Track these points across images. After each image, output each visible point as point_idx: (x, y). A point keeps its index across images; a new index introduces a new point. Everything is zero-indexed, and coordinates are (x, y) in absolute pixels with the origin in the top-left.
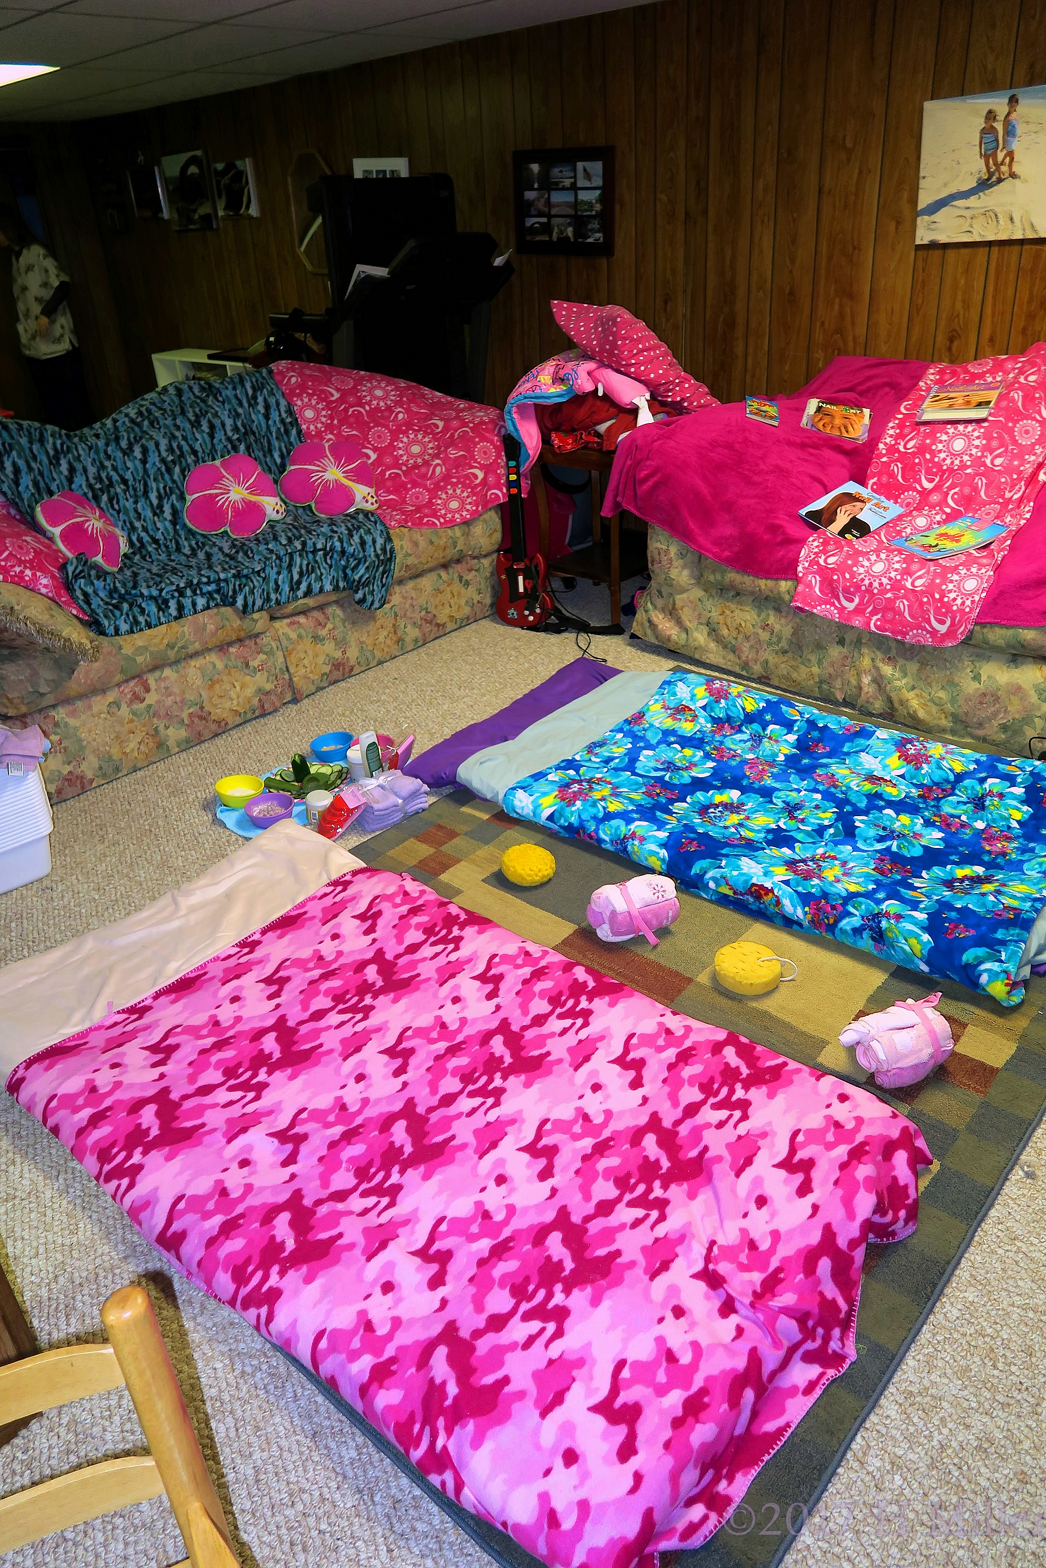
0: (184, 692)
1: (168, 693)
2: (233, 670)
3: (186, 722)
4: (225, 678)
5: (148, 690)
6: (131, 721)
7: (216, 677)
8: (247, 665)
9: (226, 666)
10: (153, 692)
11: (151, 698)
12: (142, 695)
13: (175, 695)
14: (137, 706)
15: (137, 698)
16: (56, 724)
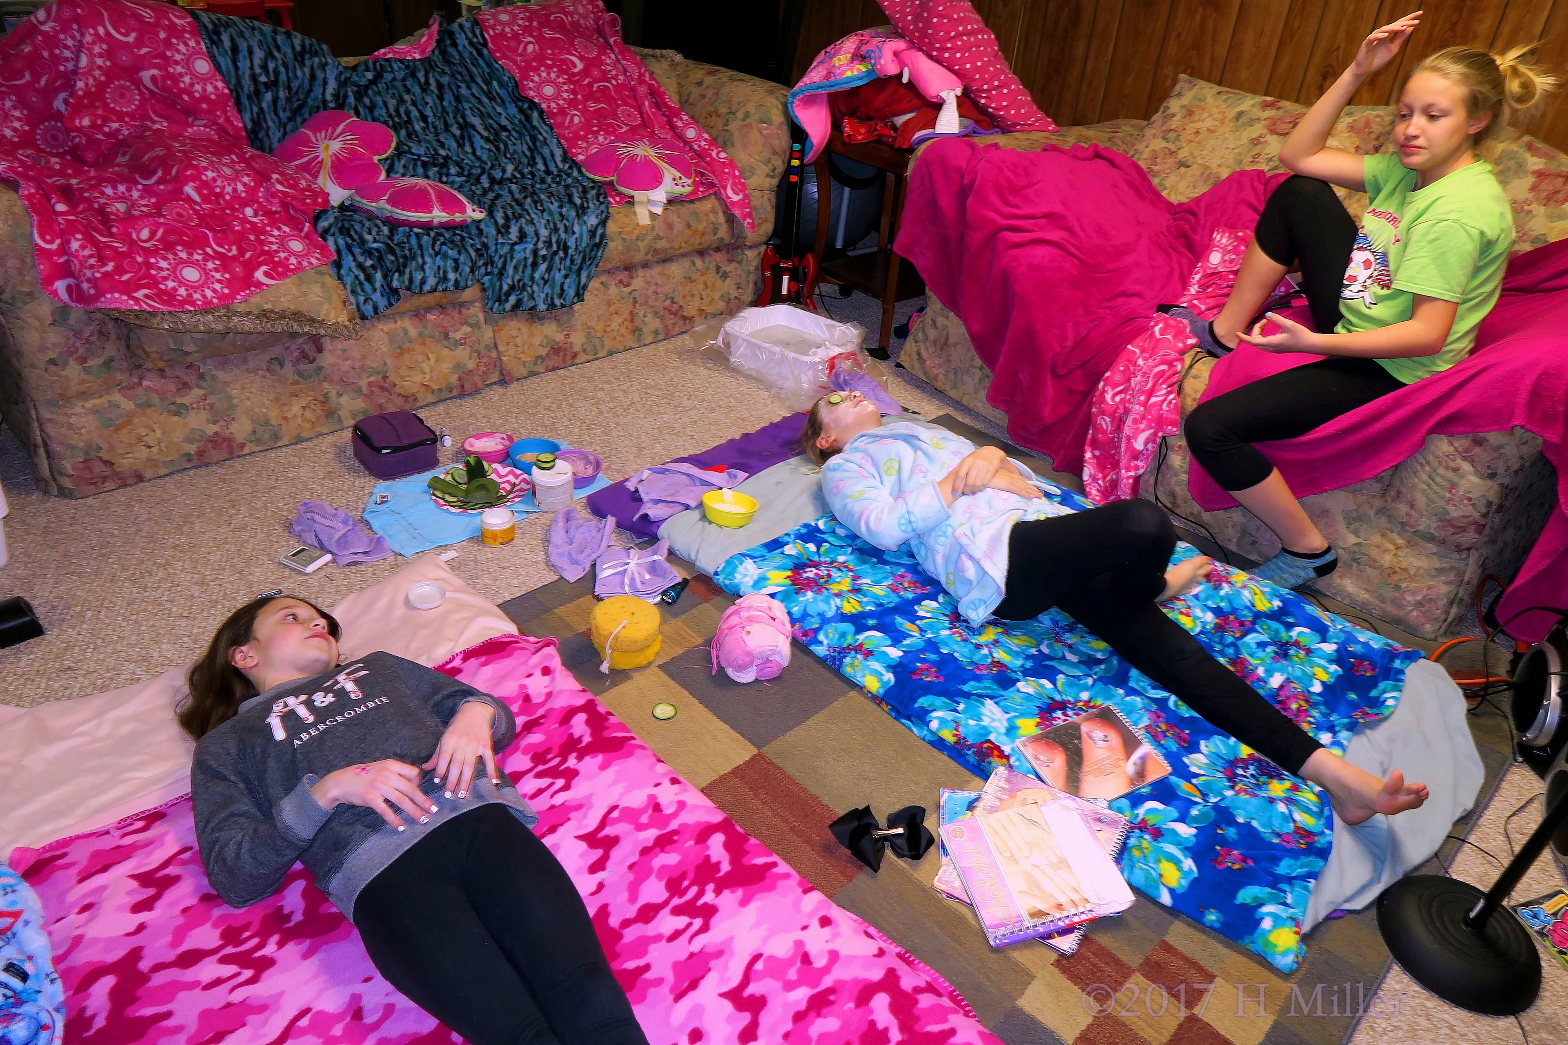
0: (364, 357)
1: (346, 356)
2: (428, 341)
3: (365, 392)
4: (417, 348)
5: (321, 352)
7: (407, 345)
8: (446, 336)
9: (420, 335)
10: (326, 355)
11: (323, 360)
12: (312, 354)
13: (353, 359)
14: (304, 366)
15: (304, 356)
16: (201, 377)
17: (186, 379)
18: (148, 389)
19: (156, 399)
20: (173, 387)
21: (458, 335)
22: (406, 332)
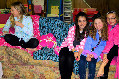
0: (40, 71)
1: (37, 69)
2: (51, 71)
3: (39, 76)
4: (49, 72)
5: (33, 68)
6: (29, 71)
7: (47, 71)
8: (55, 71)
9: (50, 70)
10: (34, 68)
11: (33, 69)
12: (32, 68)
13: (38, 70)
14: (30, 69)
15: (31, 68)
16: (16, 66)
17: (14, 66)
18: (9, 66)
19: (10, 68)
20: (12, 67)
21: (57, 72)
22: (48, 69)
